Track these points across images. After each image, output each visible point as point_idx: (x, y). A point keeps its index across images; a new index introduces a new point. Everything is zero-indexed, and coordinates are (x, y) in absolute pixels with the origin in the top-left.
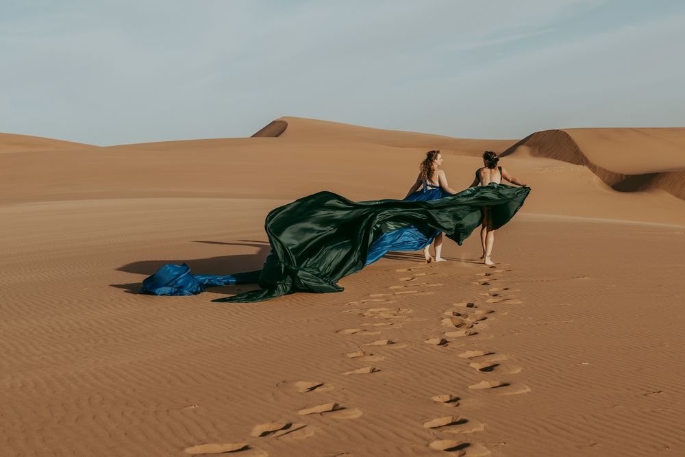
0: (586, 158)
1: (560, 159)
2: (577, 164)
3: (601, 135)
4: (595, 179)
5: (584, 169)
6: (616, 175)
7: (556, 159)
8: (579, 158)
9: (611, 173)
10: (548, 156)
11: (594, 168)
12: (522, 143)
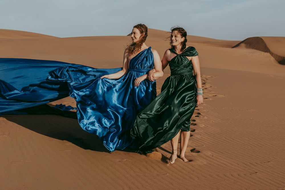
0: (269, 50)
1: (258, 50)
2: (265, 52)
3: (277, 40)
4: (272, 59)
5: (268, 54)
6: (281, 57)
7: (256, 49)
8: (266, 49)
9: (279, 57)
10: (253, 48)
11: (272, 54)
12: (242, 42)
